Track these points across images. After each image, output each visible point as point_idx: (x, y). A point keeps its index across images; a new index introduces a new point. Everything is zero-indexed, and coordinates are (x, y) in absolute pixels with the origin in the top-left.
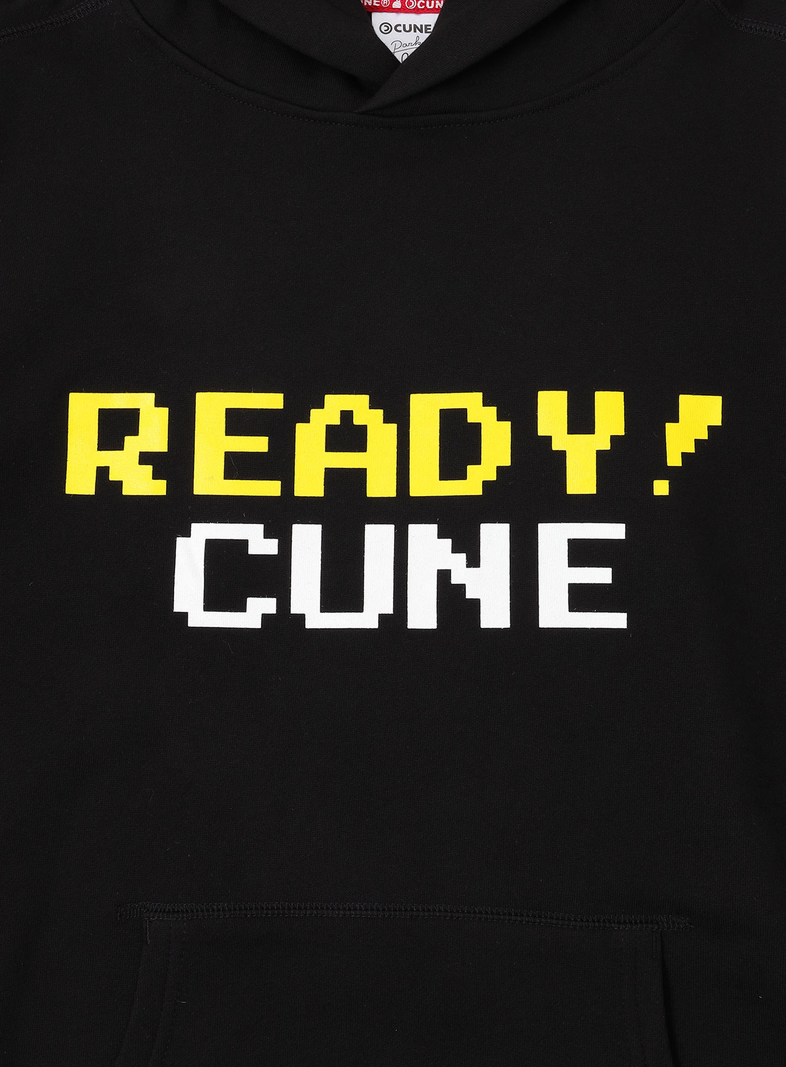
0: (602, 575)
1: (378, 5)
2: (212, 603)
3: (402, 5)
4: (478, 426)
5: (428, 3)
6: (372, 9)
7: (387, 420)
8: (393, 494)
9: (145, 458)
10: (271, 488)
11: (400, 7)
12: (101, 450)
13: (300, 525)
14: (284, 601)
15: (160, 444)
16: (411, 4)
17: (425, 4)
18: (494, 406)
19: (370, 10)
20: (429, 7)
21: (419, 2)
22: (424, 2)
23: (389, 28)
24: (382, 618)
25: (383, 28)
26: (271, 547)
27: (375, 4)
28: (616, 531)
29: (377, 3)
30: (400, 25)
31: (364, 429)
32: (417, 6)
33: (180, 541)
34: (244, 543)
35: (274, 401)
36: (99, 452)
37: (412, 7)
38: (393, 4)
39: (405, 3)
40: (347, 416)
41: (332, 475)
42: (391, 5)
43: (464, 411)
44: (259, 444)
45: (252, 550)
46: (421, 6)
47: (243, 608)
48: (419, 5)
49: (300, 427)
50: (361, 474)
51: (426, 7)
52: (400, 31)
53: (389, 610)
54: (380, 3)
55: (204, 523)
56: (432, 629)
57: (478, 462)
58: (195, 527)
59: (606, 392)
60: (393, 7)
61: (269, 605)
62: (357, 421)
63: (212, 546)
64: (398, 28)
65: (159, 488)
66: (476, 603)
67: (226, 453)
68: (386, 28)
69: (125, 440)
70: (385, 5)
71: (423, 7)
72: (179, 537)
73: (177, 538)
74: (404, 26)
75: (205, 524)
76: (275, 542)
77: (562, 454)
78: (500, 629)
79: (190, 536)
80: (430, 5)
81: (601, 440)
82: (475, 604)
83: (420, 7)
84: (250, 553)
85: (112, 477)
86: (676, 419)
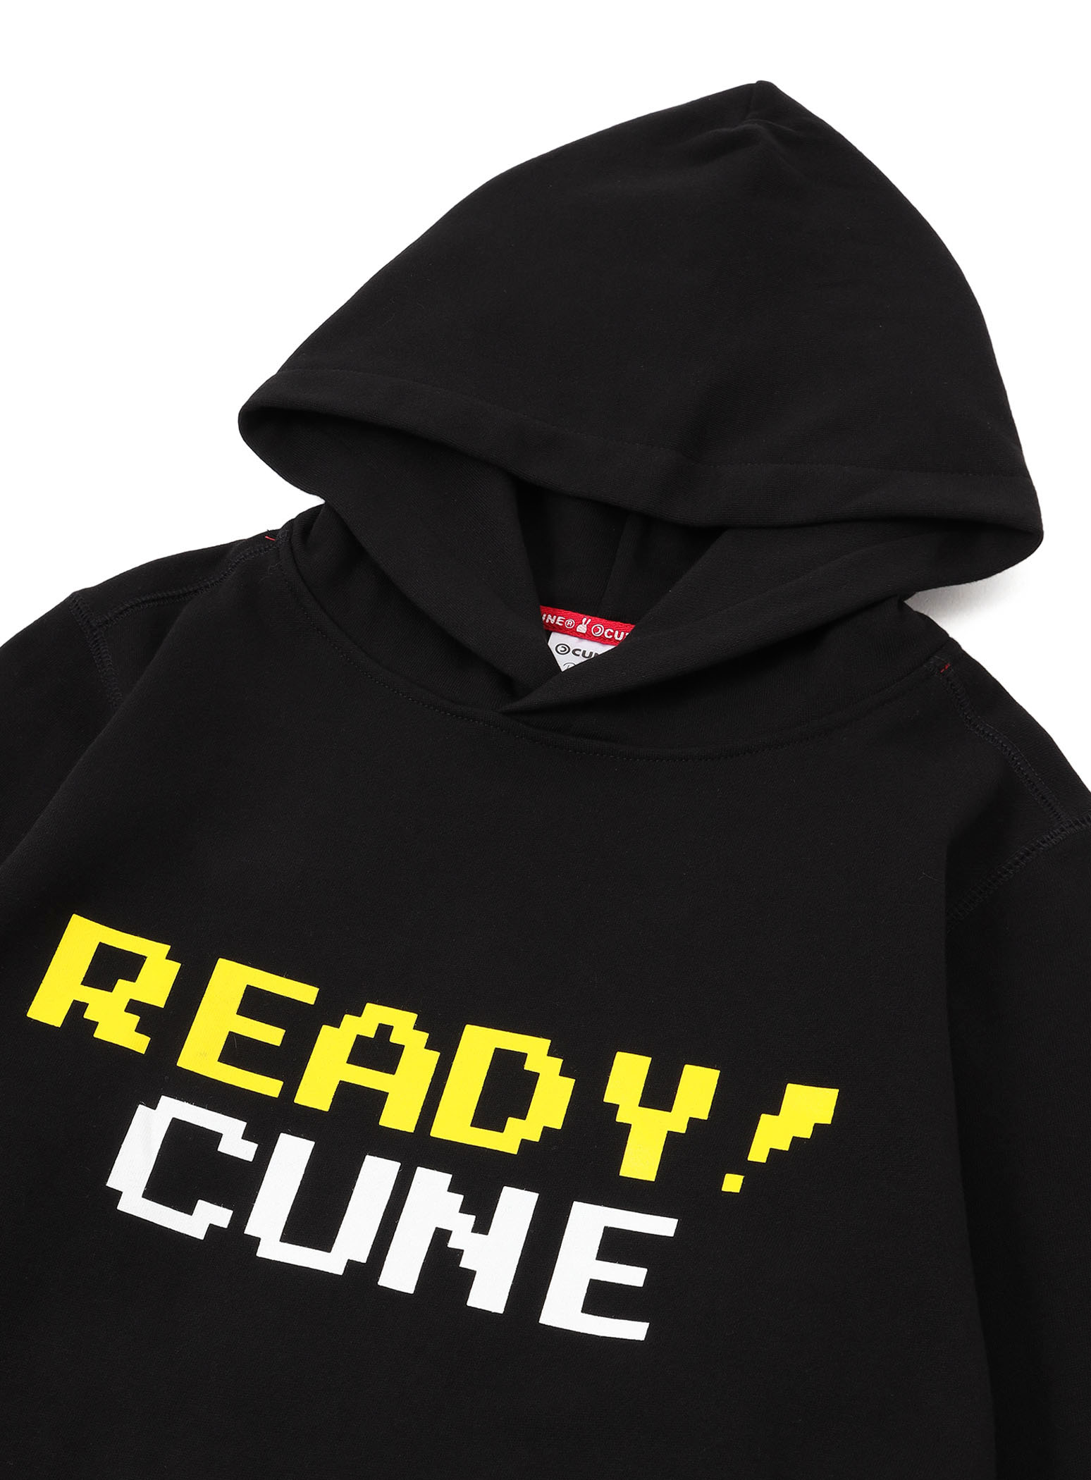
0: (634, 1276)
1: (560, 624)
2: (153, 1192)
3: (587, 630)
4: (535, 1076)
5: (617, 632)
6: (554, 628)
7: (429, 1046)
8: (411, 1129)
9: (133, 1007)
10: (270, 1087)
11: (585, 632)
12: (85, 985)
13: (290, 1136)
14: (241, 1217)
15: (159, 999)
16: (598, 631)
17: (613, 634)
18: (560, 1058)
19: (550, 630)
20: (617, 638)
21: (608, 630)
22: (612, 631)
23: (567, 649)
24: (351, 1265)
25: (560, 649)
26: (247, 1151)
27: (557, 623)
28: (665, 1226)
29: (560, 622)
30: (580, 650)
31: (399, 1049)
32: (604, 634)
33: (142, 1110)
34: (217, 1137)
35: (306, 994)
36: (83, 986)
37: (597, 634)
38: (578, 627)
39: (591, 629)
40: (384, 1030)
41: (345, 1090)
42: (575, 628)
43: (523, 1057)
44: (272, 1035)
45: (223, 1148)
46: (608, 635)
47: (189, 1209)
48: (606, 633)
49: (326, 1030)
50: (380, 1098)
51: (613, 637)
52: (578, 655)
53: (362, 1257)
54: (563, 623)
55: (178, 1099)
56: (407, 1293)
57: (523, 1116)
58: (164, 1100)
59: (699, 1067)
60: (578, 630)
61: (222, 1217)
62: (394, 1039)
63: (178, 1129)
64: (577, 652)
65: (140, 1044)
66: (471, 1275)
67: (231, 1034)
68: (563, 649)
69: (118, 983)
70: (569, 626)
71: (611, 636)
72: (142, 1104)
73: (140, 1105)
74: (584, 652)
75: (178, 1101)
76: (254, 1146)
77: (626, 1128)
78: (490, 1312)
79: (155, 1108)
80: (619, 636)
81: (677, 1121)
82: (468, 1277)
83: (607, 637)
84: (220, 1149)
85: (88, 1015)
86: (775, 1110)
